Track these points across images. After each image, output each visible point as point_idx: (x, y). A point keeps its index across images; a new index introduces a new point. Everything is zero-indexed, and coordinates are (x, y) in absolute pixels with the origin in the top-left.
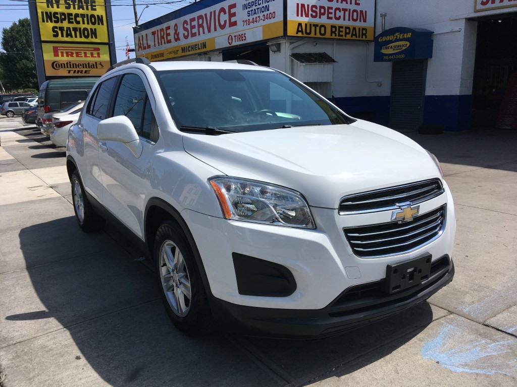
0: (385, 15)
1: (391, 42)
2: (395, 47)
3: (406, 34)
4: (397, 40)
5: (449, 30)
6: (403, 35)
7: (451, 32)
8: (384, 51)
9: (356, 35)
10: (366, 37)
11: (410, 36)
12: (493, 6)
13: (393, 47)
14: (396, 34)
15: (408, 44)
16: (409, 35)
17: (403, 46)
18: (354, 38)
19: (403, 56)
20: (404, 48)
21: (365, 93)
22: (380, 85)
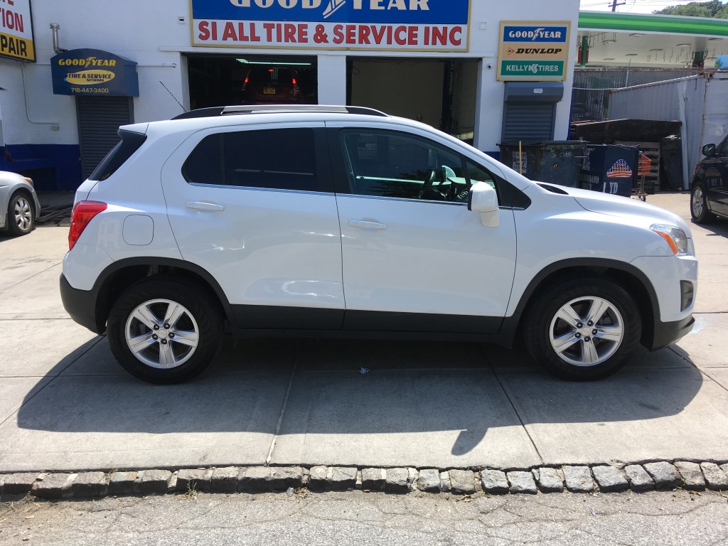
0: (58, 27)
1: (82, 68)
2: (90, 76)
3: (106, 61)
4: (91, 67)
5: (160, 63)
6: (103, 62)
7: (163, 66)
8: (70, 80)
9: (13, 49)
10: (26, 55)
11: (114, 65)
12: (214, 42)
13: (87, 76)
14: (90, 59)
15: (113, 75)
16: (113, 63)
17: (104, 76)
18: (12, 53)
19: (106, 91)
20: (106, 80)
21: (28, 139)
22: (56, 128)
